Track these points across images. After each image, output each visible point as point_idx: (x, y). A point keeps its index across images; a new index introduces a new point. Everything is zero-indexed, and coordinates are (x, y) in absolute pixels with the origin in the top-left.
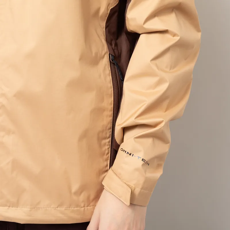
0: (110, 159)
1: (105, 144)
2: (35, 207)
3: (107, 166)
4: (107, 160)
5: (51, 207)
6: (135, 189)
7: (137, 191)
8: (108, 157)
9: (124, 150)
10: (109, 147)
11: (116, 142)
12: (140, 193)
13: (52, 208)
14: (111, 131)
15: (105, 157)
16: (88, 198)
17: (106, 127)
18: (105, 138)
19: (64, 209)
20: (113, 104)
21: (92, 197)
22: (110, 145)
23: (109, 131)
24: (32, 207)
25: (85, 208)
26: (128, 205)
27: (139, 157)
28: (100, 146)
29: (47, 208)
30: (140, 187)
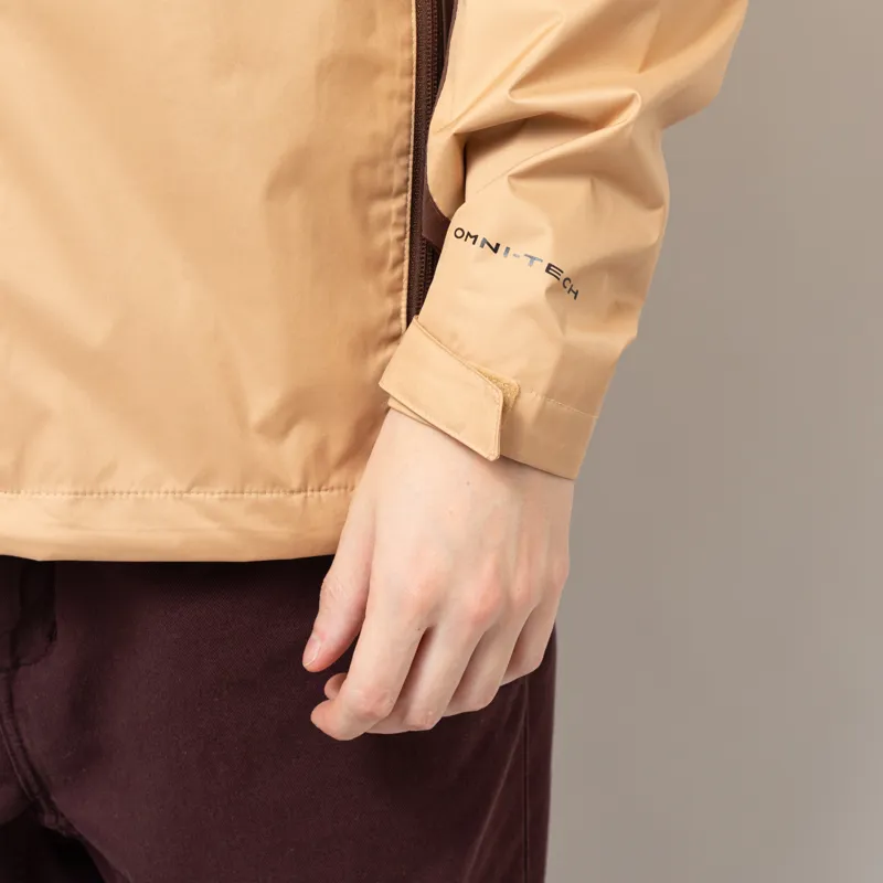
0: (409, 289)
1: (384, 222)
2: (91, 487)
3: (395, 316)
4: (394, 291)
5: (163, 489)
6: (520, 392)
7: (529, 405)
8: (401, 278)
9: (469, 234)
10: (400, 232)
11: (433, 207)
12: (542, 413)
13: (167, 493)
14: (411, 163)
15: (388, 277)
16: (320, 451)
17: (389, 144)
18: (386, 194)
19: (216, 496)
20: (415, 45)
21: (337, 448)
22: (405, 226)
23: (403, 161)
24: (80, 490)
25: (309, 493)
26: (492, 458)
27: (532, 258)
28: (365, 226)
29: (144, 493)
30: (542, 384)
